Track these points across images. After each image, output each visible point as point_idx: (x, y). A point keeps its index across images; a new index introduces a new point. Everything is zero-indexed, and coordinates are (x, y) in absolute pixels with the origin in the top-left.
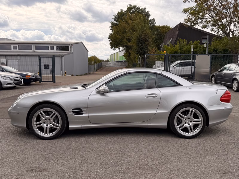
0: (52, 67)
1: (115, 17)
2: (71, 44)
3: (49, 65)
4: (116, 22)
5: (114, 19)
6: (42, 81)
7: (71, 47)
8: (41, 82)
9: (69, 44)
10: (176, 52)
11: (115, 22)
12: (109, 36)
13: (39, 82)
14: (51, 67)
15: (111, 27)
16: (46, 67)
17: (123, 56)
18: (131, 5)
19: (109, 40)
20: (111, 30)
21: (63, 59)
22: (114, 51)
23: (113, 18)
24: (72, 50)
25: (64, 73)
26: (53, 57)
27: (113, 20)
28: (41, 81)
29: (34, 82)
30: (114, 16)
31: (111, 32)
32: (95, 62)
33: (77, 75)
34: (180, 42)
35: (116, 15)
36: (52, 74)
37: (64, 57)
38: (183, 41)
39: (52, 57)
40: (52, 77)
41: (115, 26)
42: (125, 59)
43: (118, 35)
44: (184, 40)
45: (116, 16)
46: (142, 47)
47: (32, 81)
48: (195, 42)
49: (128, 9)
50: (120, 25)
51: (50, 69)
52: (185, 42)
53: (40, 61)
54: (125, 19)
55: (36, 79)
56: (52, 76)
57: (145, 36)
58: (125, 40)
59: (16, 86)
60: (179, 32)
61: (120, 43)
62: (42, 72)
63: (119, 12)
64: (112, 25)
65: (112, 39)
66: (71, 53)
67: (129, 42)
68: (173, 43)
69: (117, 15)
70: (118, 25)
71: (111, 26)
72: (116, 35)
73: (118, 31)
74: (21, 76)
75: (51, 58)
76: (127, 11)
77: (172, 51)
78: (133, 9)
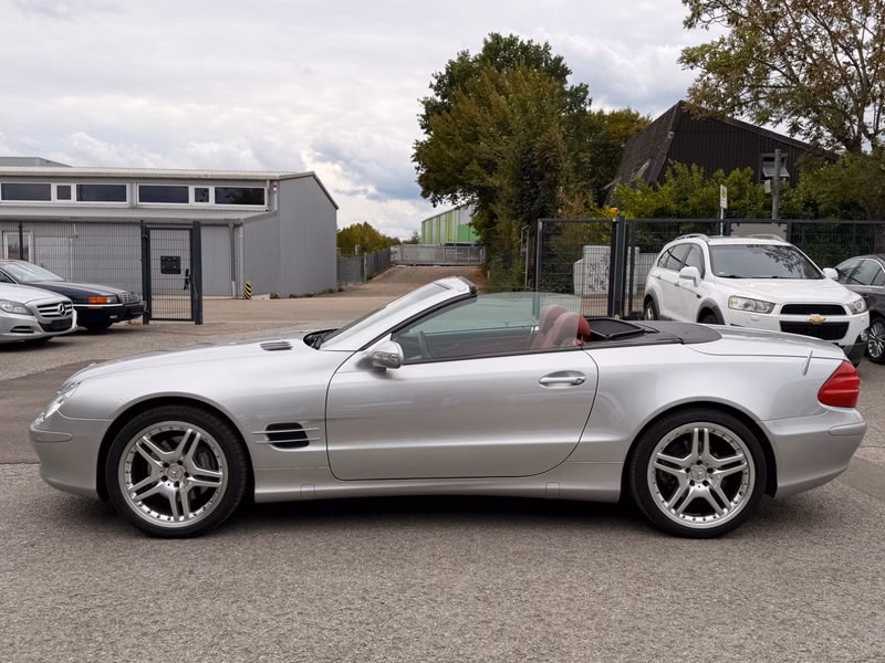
0: (188, 267)
1: (439, 82)
2: (272, 181)
3: (178, 259)
4: (443, 98)
5: (436, 89)
6: (154, 316)
7: (270, 192)
8: (151, 322)
9: (265, 181)
10: (661, 212)
11: (439, 99)
12: (415, 151)
13: (140, 320)
14: (185, 265)
15: (423, 116)
16: (170, 265)
17: (470, 225)
18: (496, 37)
19: (417, 164)
20: (423, 128)
21: (241, 236)
22: (435, 206)
23: (431, 86)
24: (274, 201)
25: (242, 287)
26: (195, 229)
27: (431, 94)
28: (148, 317)
29: (123, 324)
30: (436, 77)
31: (424, 137)
32: (364, 249)
33: (292, 296)
34: (675, 174)
35: (444, 73)
36: (189, 292)
37: (241, 229)
38: (690, 170)
39: (191, 230)
40: (189, 303)
41: (440, 114)
42: (478, 238)
43: (448, 145)
44: (694, 167)
45: (443, 77)
46: (532, 191)
47: (112, 317)
48: (736, 173)
49: (485, 50)
50: (458, 110)
51: (183, 272)
52: (696, 174)
53: (146, 242)
54: (474, 90)
55: (129, 309)
56: (189, 297)
57: (547, 149)
58: (475, 166)
59: (51, 337)
60: (675, 136)
61: (455, 178)
62: (154, 284)
63: (451, 62)
64: (427, 111)
65: (427, 160)
66: (270, 214)
67: (490, 173)
68: (653, 177)
69: (448, 73)
70: (448, 111)
71: (424, 113)
72: (443, 146)
73: (448, 134)
74: (69, 300)
75: (188, 233)
76: (483, 59)
77: (647, 208)
78: (505, 49)
